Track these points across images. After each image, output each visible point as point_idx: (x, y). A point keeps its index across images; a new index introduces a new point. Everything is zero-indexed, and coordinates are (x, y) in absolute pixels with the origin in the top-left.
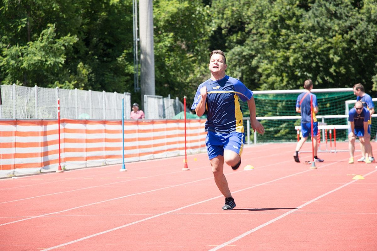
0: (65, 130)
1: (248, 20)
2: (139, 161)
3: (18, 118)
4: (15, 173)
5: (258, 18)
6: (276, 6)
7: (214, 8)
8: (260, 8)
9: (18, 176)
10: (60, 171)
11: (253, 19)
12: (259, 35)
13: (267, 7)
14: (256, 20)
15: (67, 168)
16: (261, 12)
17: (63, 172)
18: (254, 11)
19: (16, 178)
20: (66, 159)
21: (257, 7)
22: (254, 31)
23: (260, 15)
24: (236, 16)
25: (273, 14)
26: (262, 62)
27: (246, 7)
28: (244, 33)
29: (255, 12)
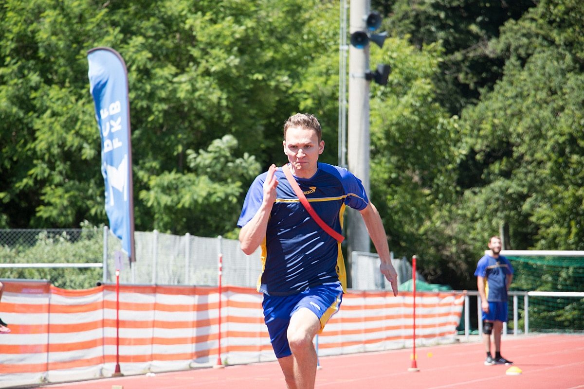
0: (229, 304)
1: (519, 140)
2: (342, 354)
3: (159, 283)
4: (152, 367)
5: (534, 137)
6: (563, 120)
7: (465, 120)
8: (537, 121)
9: (155, 373)
10: (219, 366)
11: (527, 138)
12: (535, 164)
13: (548, 120)
14: (531, 140)
15: (230, 362)
16: (538, 128)
17: (223, 368)
18: (527, 125)
19: (153, 375)
20: (230, 349)
21: (533, 120)
22: (527, 158)
23: (537, 133)
24: (499, 133)
25: (558, 132)
26: (540, 207)
27: (515, 120)
28: (511, 160)
29: (529, 128)
